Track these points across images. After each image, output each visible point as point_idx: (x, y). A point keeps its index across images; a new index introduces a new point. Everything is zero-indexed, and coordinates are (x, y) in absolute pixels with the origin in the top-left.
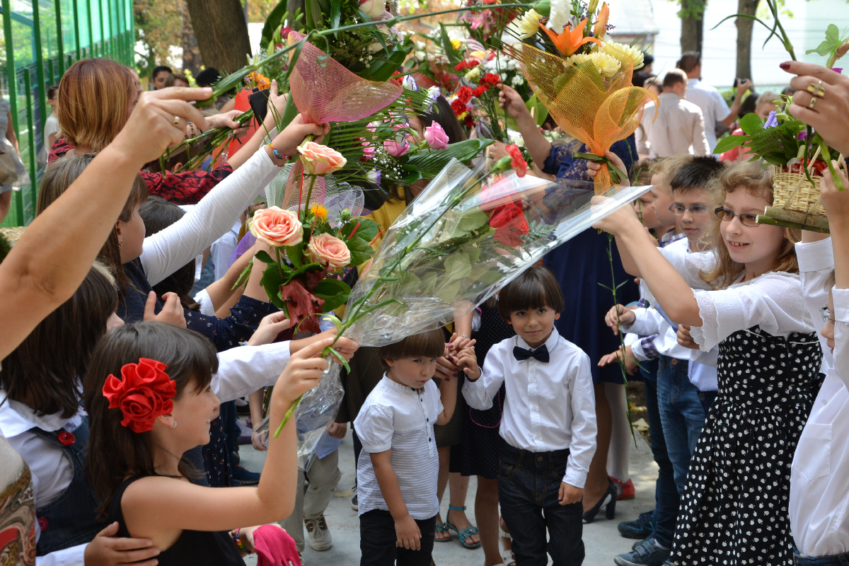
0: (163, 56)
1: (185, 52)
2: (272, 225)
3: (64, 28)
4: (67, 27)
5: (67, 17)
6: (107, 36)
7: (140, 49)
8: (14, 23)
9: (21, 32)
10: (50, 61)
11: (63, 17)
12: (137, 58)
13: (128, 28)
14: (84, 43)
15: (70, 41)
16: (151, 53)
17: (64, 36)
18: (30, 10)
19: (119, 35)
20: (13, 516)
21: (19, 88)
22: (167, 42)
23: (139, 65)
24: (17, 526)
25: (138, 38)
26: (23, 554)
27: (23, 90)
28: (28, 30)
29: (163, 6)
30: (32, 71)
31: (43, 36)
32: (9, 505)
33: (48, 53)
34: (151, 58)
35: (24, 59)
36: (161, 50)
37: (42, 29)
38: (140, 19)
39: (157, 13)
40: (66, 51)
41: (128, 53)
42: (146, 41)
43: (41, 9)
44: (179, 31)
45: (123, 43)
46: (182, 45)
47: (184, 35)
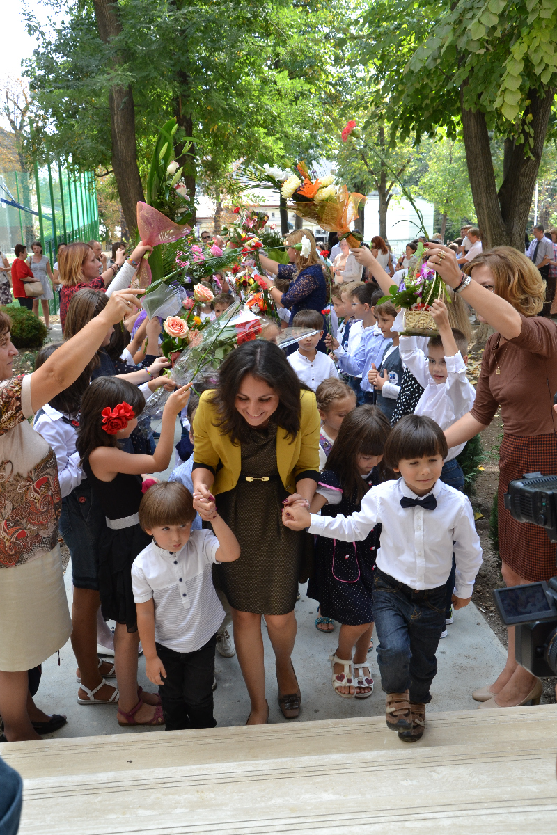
0: (112, 232)
1: (122, 229)
2: (174, 326)
3: (66, 220)
4: (68, 220)
5: (68, 215)
6: (86, 224)
7: (102, 228)
8: (43, 219)
9: (47, 223)
10: (60, 237)
11: (66, 215)
12: (100, 233)
13: (96, 219)
14: (76, 227)
15: (69, 226)
16: (107, 230)
17: (66, 224)
18: (51, 212)
19: (92, 223)
20: (45, 472)
21: (47, 249)
22: (114, 225)
23: (101, 236)
24: (47, 476)
25: (101, 223)
26: (52, 488)
27: (48, 250)
28: (50, 222)
29: (112, 208)
30: (52, 242)
31: (57, 224)
32: (43, 468)
33: (59, 232)
34: (107, 233)
35: (49, 235)
36: (111, 229)
37: (56, 221)
38: (101, 214)
39: (109, 211)
40: (68, 231)
41: (96, 231)
42: (104, 225)
43: (56, 212)
44: (119, 219)
45: (94, 226)
46: (121, 226)
47: (122, 221)
